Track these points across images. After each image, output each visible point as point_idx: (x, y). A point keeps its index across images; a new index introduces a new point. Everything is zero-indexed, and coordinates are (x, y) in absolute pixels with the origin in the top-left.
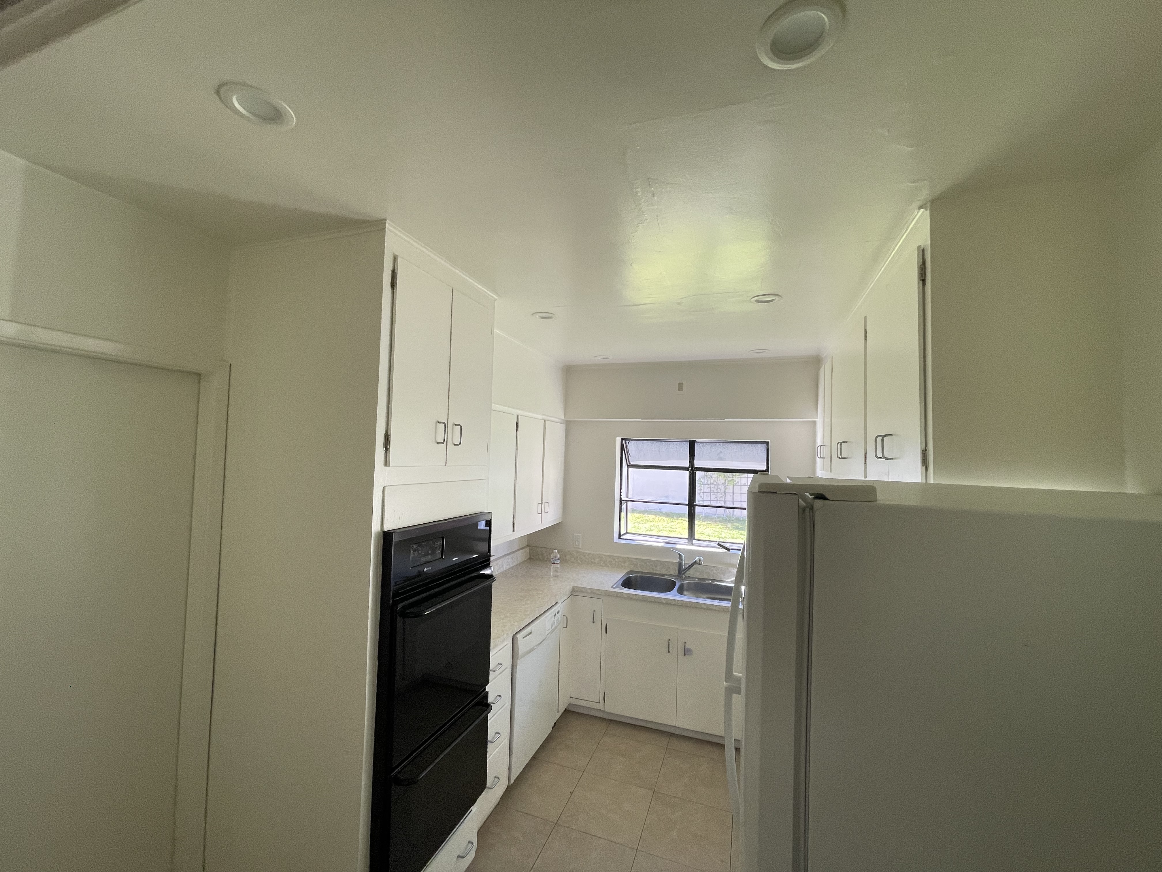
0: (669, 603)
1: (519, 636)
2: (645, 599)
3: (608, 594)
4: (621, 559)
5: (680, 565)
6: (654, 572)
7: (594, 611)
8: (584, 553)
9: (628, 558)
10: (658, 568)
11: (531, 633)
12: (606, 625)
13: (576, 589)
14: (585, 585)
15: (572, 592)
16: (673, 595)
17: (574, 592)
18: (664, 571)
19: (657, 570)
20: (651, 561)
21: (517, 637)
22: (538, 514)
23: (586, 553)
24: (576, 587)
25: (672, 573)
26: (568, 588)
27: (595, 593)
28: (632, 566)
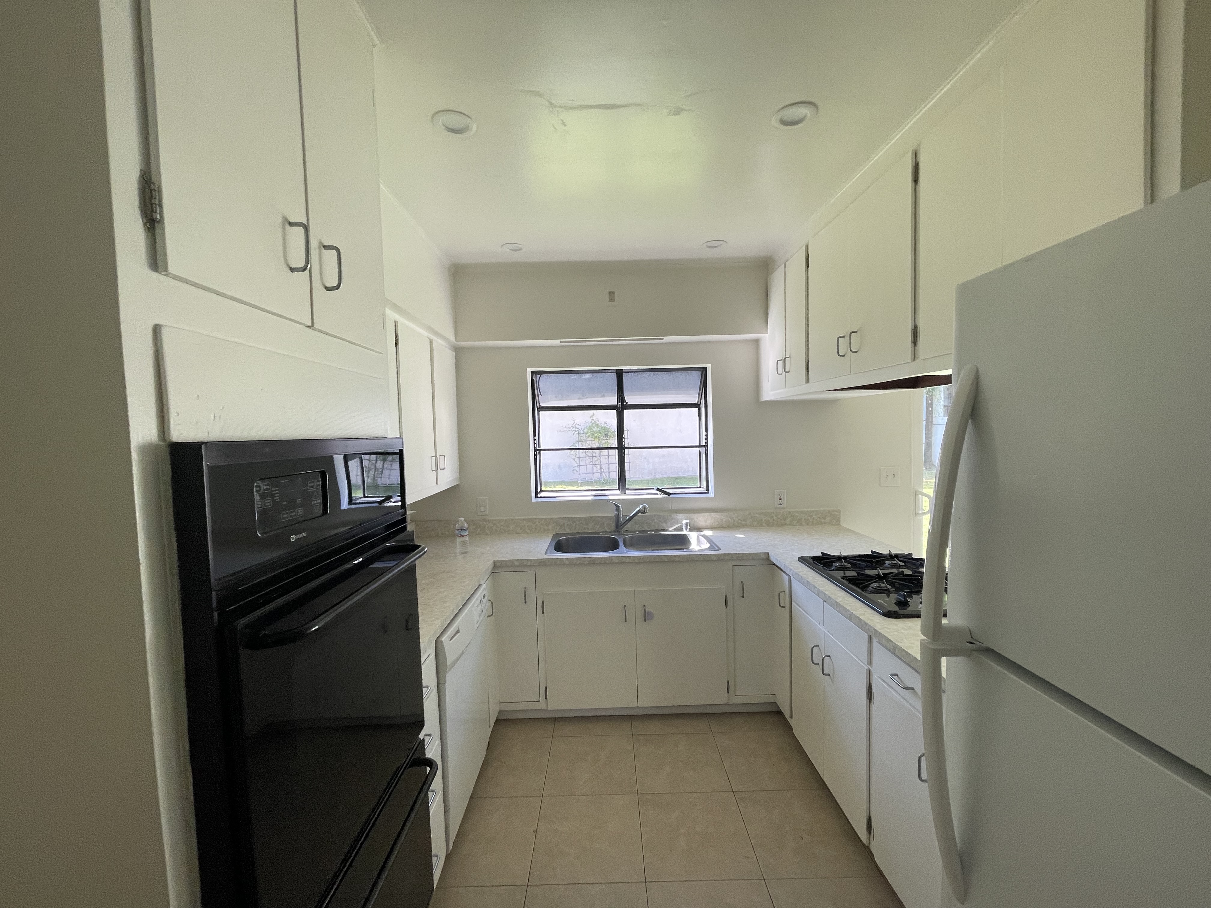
0: (621, 562)
1: (444, 638)
2: (592, 562)
3: (542, 563)
4: (543, 521)
5: (618, 517)
6: (586, 531)
7: (525, 588)
8: (493, 520)
9: (552, 519)
10: (590, 526)
11: (458, 632)
12: (543, 602)
13: (498, 564)
14: (509, 557)
15: (492, 570)
16: (622, 552)
17: (497, 568)
18: (597, 528)
19: (588, 529)
20: (580, 519)
21: (442, 642)
22: (433, 471)
23: (496, 520)
24: (499, 561)
25: (606, 529)
26: (486, 565)
27: (526, 566)
28: (558, 528)
